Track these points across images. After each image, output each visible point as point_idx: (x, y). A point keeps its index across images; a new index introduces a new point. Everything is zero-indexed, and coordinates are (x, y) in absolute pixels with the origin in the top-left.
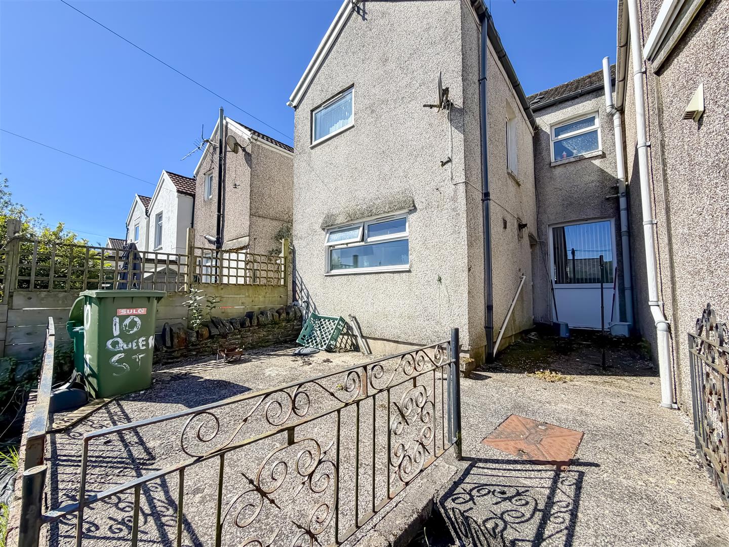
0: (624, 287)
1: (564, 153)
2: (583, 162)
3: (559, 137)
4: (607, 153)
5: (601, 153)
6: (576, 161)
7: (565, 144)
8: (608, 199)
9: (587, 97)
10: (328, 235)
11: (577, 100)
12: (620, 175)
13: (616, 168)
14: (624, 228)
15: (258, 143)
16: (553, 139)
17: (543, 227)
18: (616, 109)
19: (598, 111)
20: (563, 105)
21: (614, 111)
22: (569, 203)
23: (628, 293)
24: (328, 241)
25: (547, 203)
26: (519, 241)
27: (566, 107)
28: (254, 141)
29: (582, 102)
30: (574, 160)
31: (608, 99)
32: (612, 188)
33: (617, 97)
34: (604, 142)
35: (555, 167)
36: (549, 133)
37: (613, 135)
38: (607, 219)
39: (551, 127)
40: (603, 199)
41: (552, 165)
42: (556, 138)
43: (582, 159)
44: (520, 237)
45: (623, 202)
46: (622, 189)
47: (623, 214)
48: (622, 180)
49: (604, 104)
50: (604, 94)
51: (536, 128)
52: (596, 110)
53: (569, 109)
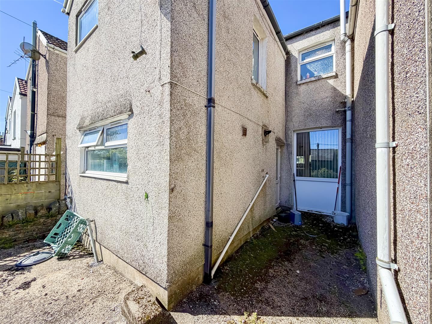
0: (345, 183)
1: (308, 74)
2: (320, 81)
3: (305, 61)
4: (339, 74)
5: (334, 74)
6: (316, 80)
7: (308, 67)
8: (337, 112)
9: (327, 27)
10: (83, 136)
11: (319, 30)
12: (348, 93)
13: (345, 86)
14: (348, 136)
15: (56, 52)
16: (300, 63)
17: (289, 132)
18: (348, 37)
19: (334, 40)
20: (309, 34)
21: (346, 38)
22: (309, 114)
23: (348, 188)
24: (81, 143)
25: (293, 114)
26: (263, 145)
27: (311, 36)
28: (51, 50)
29: (323, 32)
30: (315, 79)
31: (343, 28)
32: (342, 103)
33: (350, 28)
34: (337, 65)
35: (300, 85)
36: (297, 57)
37: (345, 59)
38: (337, 128)
39: (299, 52)
40: (334, 112)
41: (298, 83)
42: (303, 62)
43: (320, 79)
44: (265, 142)
45: (349, 114)
46: (349, 104)
47: (348, 124)
48: (349, 96)
49: (339, 33)
50: (340, 25)
51: (288, 53)
52: (333, 38)
53: (313, 37)
